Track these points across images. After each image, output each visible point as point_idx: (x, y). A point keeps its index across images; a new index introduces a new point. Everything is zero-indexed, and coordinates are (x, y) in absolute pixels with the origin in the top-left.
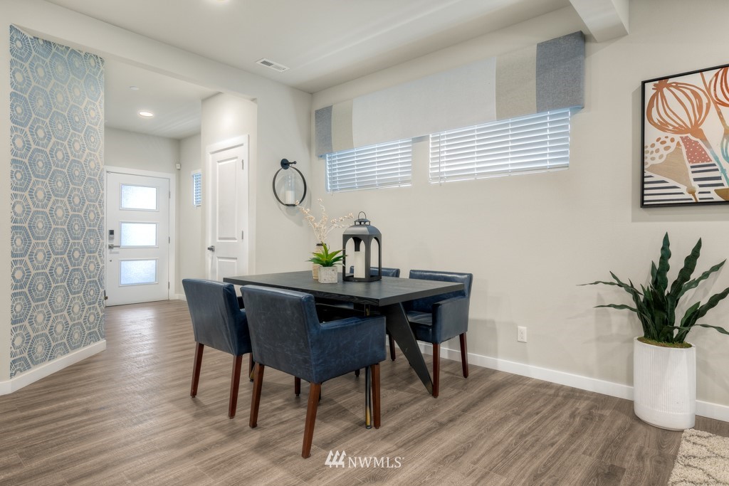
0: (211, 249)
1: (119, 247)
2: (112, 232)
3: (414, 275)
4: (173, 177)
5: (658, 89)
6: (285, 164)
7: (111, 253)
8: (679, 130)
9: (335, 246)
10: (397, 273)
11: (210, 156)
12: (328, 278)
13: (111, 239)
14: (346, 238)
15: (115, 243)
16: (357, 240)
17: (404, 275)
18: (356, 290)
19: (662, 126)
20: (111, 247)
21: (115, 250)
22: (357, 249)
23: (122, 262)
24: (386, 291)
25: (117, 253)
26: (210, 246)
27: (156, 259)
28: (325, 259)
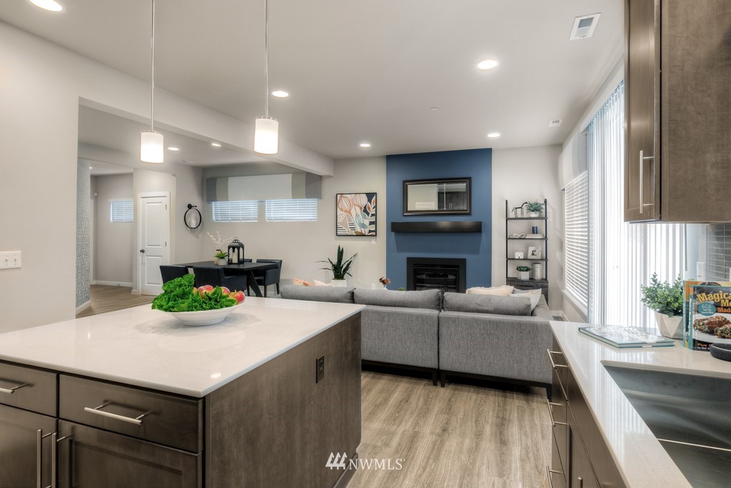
0: (143, 251)
3: (259, 261)
5: (341, 197)
6: (190, 207)
8: (346, 212)
9: (225, 250)
10: (251, 261)
11: (141, 199)
12: (223, 263)
14: (229, 247)
16: (234, 248)
17: (254, 261)
18: (235, 267)
19: (342, 210)
22: (234, 251)
24: (246, 266)
26: (141, 249)
28: (221, 256)
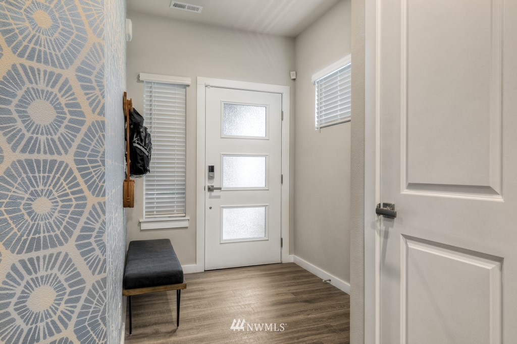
1: (220, 189)
2: (211, 169)
4: (285, 90)
7: (211, 197)
13: (211, 178)
15: (215, 184)
20: (211, 189)
21: (215, 193)
23: (224, 210)
25: (219, 197)
27: (265, 206)
